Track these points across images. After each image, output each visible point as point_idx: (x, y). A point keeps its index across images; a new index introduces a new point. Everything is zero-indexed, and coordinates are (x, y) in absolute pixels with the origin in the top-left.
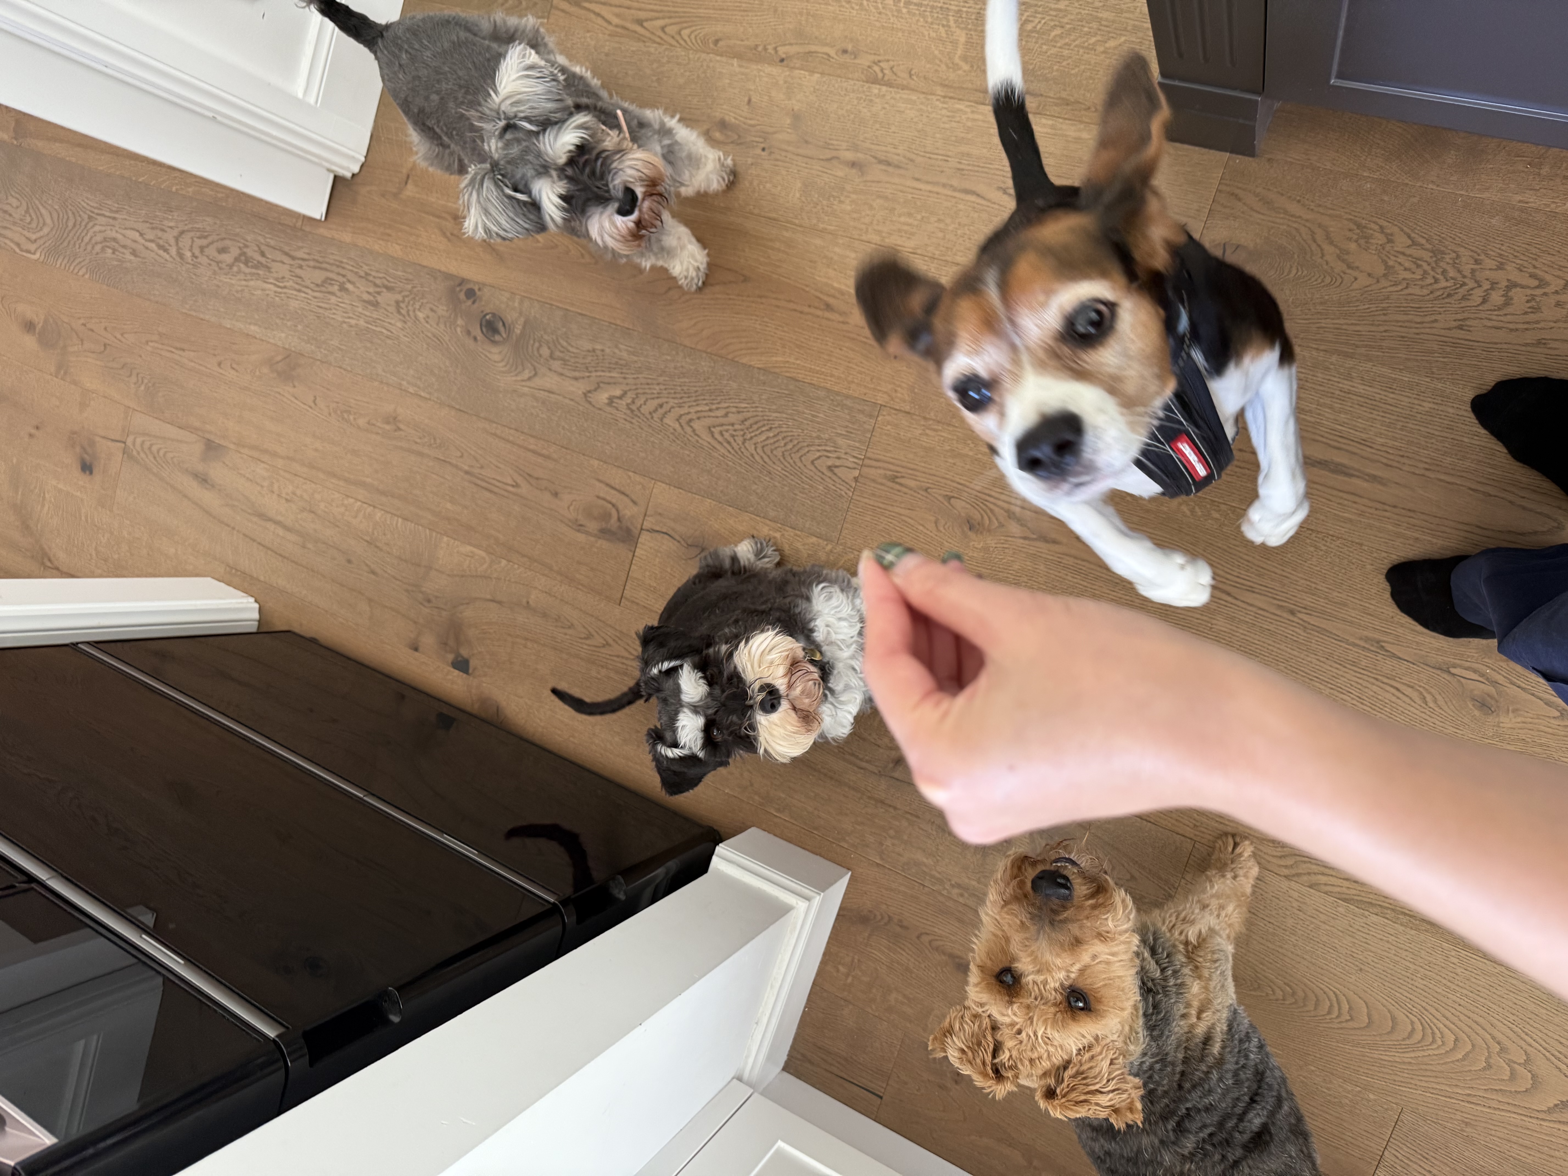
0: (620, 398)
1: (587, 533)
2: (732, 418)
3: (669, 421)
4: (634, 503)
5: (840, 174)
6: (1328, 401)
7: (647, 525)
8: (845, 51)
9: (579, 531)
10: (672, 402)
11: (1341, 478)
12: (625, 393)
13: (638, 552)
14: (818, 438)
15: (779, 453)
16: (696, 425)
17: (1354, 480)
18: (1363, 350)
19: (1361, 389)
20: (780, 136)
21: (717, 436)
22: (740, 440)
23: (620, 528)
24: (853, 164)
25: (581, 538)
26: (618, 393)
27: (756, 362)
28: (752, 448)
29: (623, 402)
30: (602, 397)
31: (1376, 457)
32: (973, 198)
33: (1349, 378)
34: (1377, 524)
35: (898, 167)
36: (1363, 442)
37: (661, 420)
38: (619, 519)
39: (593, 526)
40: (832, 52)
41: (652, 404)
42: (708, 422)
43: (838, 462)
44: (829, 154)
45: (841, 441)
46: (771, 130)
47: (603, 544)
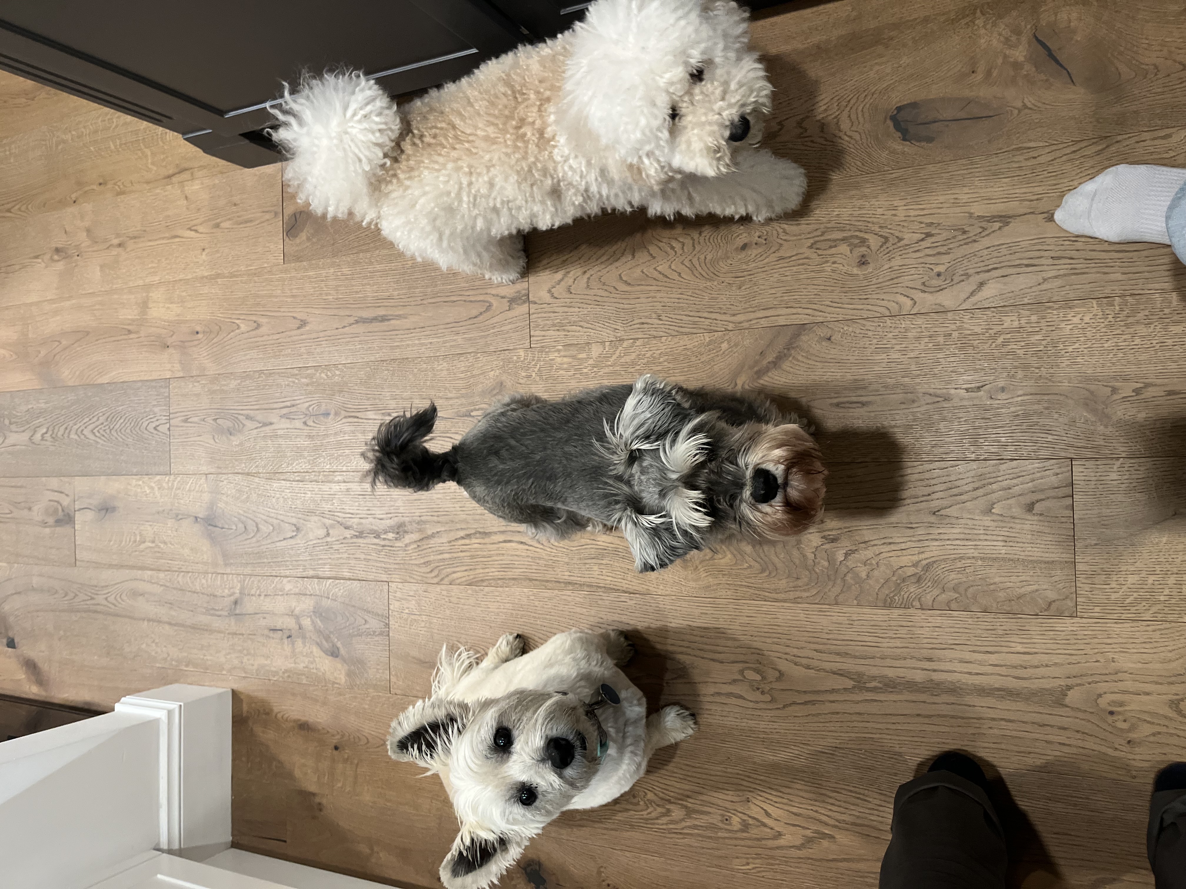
0: (46, 433)
1: (50, 526)
2: (102, 419)
3: (73, 436)
4: (67, 495)
5: (115, 253)
6: (365, 281)
7: (77, 507)
8: (100, 184)
9: (46, 527)
10: (71, 423)
11: (386, 323)
12: (48, 428)
13: (77, 527)
14: (145, 412)
15: (128, 431)
16: (85, 432)
17: (392, 322)
18: (372, 245)
19: (378, 267)
20: (83, 245)
21: (97, 434)
22: (108, 431)
23: (64, 515)
24: (120, 245)
25: (47, 530)
26: (45, 430)
27: (105, 380)
28: (115, 434)
29: (48, 435)
30: (38, 436)
31: (396, 304)
32: (177, 240)
33: (371, 263)
34: (410, 343)
35: (139, 237)
36: (389, 298)
37: (68, 437)
38: (63, 510)
39: (51, 520)
40: (95, 187)
41: (62, 429)
42: (91, 427)
43: (157, 423)
44: (108, 244)
45: (156, 409)
46: (78, 243)
47: (58, 529)
